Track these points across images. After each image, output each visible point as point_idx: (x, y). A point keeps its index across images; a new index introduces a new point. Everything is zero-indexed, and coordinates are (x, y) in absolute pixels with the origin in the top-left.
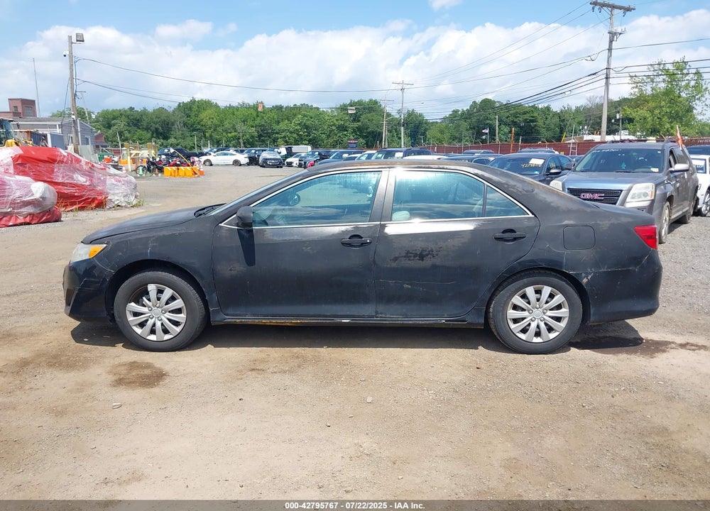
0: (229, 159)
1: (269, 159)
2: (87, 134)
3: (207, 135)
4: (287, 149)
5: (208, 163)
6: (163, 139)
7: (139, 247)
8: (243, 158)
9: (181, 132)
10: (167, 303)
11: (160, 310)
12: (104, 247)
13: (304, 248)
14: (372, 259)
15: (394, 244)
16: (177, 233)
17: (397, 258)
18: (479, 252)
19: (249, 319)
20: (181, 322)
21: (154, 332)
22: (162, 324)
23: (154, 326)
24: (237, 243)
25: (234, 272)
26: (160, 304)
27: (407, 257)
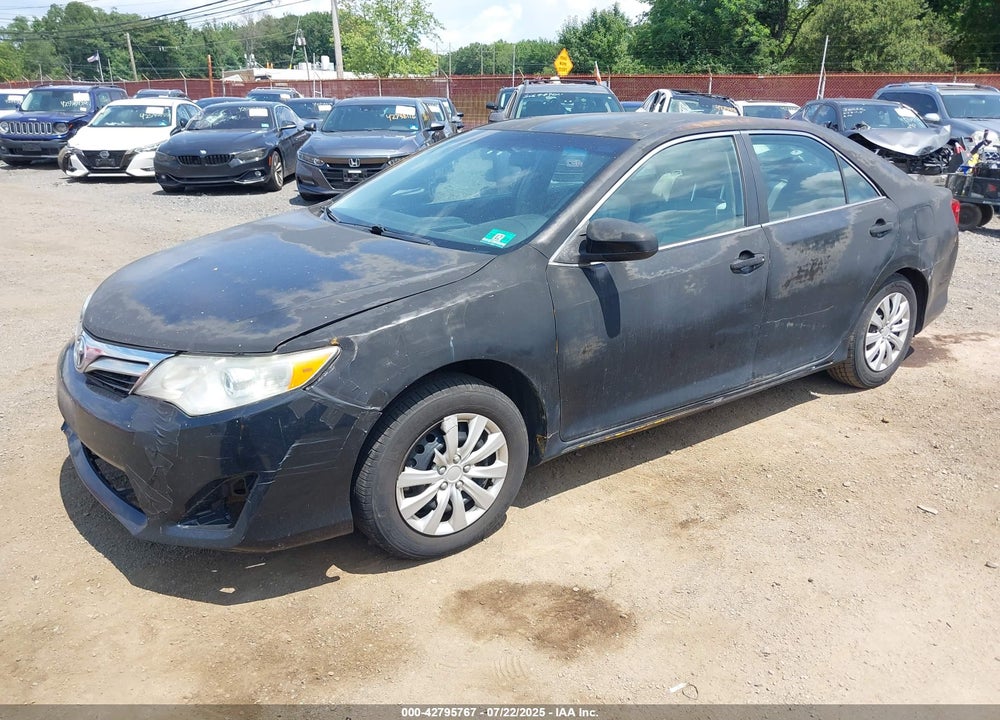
7: (428, 338)
10: (476, 448)
11: (461, 465)
12: (332, 355)
13: (686, 287)
14: (764, 290)
15: (787, 259)
16: (490, 294)
17: (789, 281)
18: (859, 257)
19: (597, 437)
20: (495, 479)
21: (447, 516)
22: (464, 494)
23: (450, 503)
24: (592, 297)
25: (588, 356)
26: (463, 453)
27: (799, 277)
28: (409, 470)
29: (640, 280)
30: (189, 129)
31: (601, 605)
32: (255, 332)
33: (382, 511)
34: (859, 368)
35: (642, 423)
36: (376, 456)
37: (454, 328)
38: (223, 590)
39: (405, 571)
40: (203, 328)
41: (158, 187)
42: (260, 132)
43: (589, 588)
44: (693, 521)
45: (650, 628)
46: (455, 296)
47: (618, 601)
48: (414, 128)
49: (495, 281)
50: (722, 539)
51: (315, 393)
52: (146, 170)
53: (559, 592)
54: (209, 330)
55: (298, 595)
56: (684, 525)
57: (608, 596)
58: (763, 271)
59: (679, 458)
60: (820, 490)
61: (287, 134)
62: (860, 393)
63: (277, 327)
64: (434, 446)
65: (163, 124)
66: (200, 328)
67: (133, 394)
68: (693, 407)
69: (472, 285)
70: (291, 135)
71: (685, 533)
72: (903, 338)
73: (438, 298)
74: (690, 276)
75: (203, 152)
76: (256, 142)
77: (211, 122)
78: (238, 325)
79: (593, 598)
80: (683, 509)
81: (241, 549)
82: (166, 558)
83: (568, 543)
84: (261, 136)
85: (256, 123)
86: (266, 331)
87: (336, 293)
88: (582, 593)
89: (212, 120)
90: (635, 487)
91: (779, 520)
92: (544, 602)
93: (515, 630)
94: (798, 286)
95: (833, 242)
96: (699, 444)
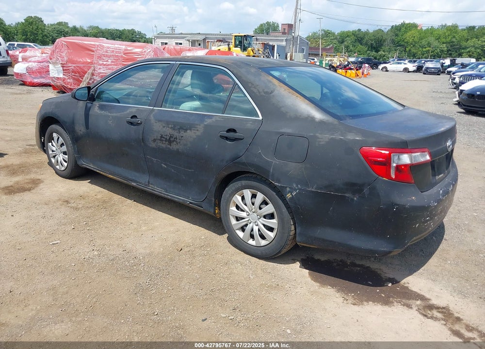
0: (401, 67)
1: (430, 68)
2: (304, 46)
3: (407, 49)
4: (451, 61)
5: (384, 69)
6: (375, 52)
8: (412, 67)
9: (389, 47)
13: (109, 121)
15: (154, 127)
17: (155, 140)
27: (161, 140)
29: (97, 112)
37: (53, 107)
56: (66, 201)
74: (111, 117)
75: (478, 93)
94: (162, 145)
95: (187, 130)
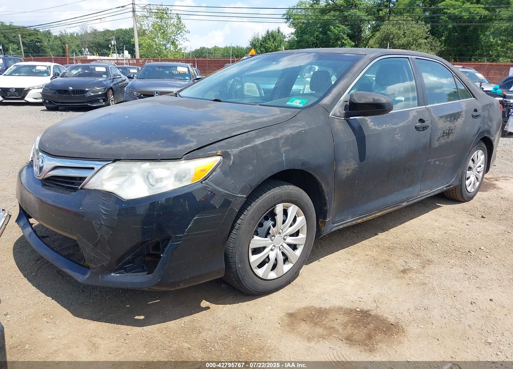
7: (271, 154)
10: (291, 226)
11: (283, 235)
12: (217, 162)
13: (396, 136)
14: (429, 141)
15: (438, 125)
16: (303, 130)
17: (439, 138)
18: (467, 128)
19: (348, 222)
20: (299, 245)
21: (274, 267)
22: (283, 254)
23: (276, 260)
24: (353, 137)
25: (350, 172)
26: (284, 228)
27: (443, 136)
28: (256, 237)
29: (375, 129)
30: (61, 77)
31: (377, 318)
32: (167, 147)
33: (241, 262)
34: (463, 191)
35: (370, 215)
36: (239, 227)
37: (285, 149)
38: (136, 317)
39: (249, 302)
40: (130, 145)
41: (44, 108)
42: (100, 79)
43: (365, 309)
44: (407, 269)
45: (412, 330)
46: (284, 130)
47: (385, 315)
48: (187, 78)
49: (304, 123)
50: (428, 279)
51: (209, 185)
52: (36, 99)
53: (349, 312)
54: (135, 147)
55: (187, 319)
56: (404, 271)
57: (380, 312)
58: (428, 131)
59: (383, 237)
60: (469, 252)
61: (116, 80)
62: (463, 204)
63: (181, 144)
64: (270, 223)
65: (45, 75)
66: (128, 146)
67: (81, 189)
68: (393, 207)
69: (292, 125)
70: (119, 81)
71: (406, 276)
72: (481, 175)
73: (275, 131)
74: (398, 130)
75: (71, 88)
76: (99, 84)
77: (74, 73)
78: (154, 143)
79: (370, 315)
80: (400, 264)
81: (156, 288)
82: (93, 299)
83: (342, 284)
84: (102, 81)
85: (100, 74)
86: (175, 147)
87: (212, 127)
88: (362, 311)
89: (74, 72)
90: (367, 253)
91: (455, 267)
92: (342, 318)
93: (331, 334)
94: (443, 141)
95: (457, 119)
96: (391, 230)
